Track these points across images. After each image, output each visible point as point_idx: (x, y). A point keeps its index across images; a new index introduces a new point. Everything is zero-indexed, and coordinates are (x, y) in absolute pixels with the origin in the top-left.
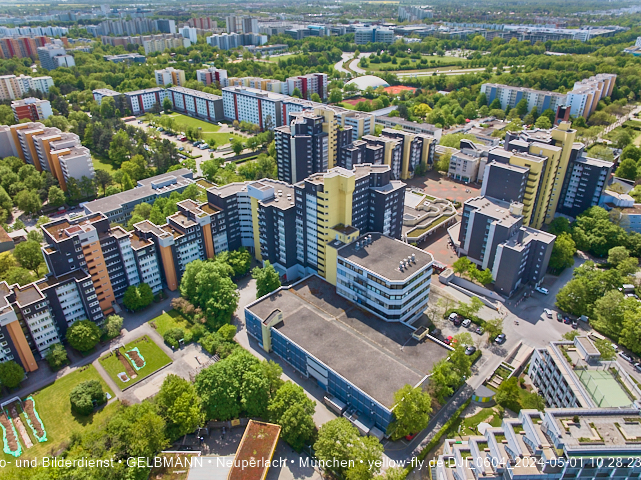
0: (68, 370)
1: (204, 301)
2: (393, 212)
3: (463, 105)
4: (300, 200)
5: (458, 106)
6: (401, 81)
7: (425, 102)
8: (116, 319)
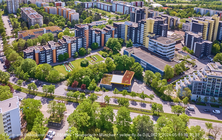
0: (78, 59)
1: (113, 48)
2: (164, 31)
3: (188, 13)
4: (140, 25)
5: (186, 13)
6: (167, 6)
7: (175, 11)
8: (89, 49)
